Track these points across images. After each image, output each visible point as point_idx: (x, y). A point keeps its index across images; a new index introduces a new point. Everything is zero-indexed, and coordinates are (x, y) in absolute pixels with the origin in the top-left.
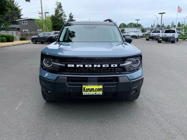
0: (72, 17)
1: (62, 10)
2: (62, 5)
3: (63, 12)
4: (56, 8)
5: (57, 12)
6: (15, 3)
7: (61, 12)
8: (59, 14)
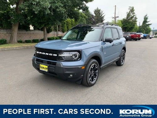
0: (147, 19)
1: (134, 13)
2: (134, 9)
3: (134, 15)
4: (128, 12)
5: (128, 15)
6: (100, 11)
7: (132, 15)
8: (130, 17)
